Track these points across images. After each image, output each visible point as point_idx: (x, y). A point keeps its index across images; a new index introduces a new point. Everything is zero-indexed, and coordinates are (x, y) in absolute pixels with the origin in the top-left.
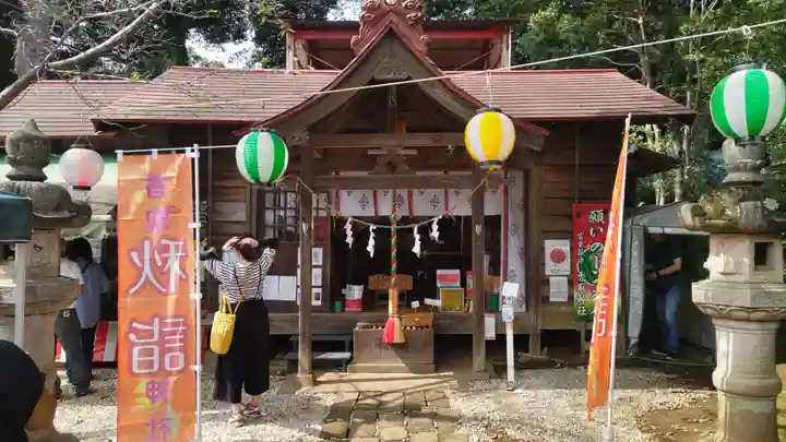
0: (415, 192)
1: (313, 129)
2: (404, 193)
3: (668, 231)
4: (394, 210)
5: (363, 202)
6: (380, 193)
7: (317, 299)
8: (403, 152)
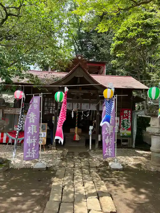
0: (82, 104)
2: (79, 104)
3: (142, 116)
5: (69, 106)
6: (74, 104)
8: (80, 94)
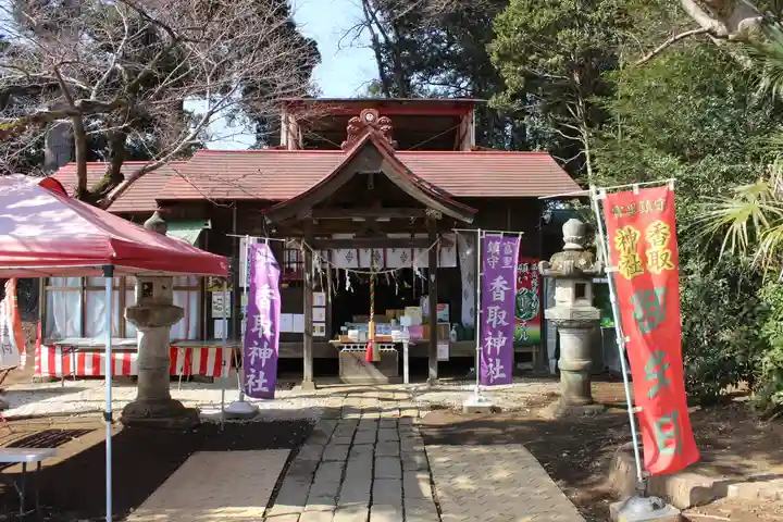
0: (389, 250)
1: (316, 207)
2: (380, 251)
4: (372, 264)
5: (349, 258)
6: (362, 251)
7: (322, 331)
